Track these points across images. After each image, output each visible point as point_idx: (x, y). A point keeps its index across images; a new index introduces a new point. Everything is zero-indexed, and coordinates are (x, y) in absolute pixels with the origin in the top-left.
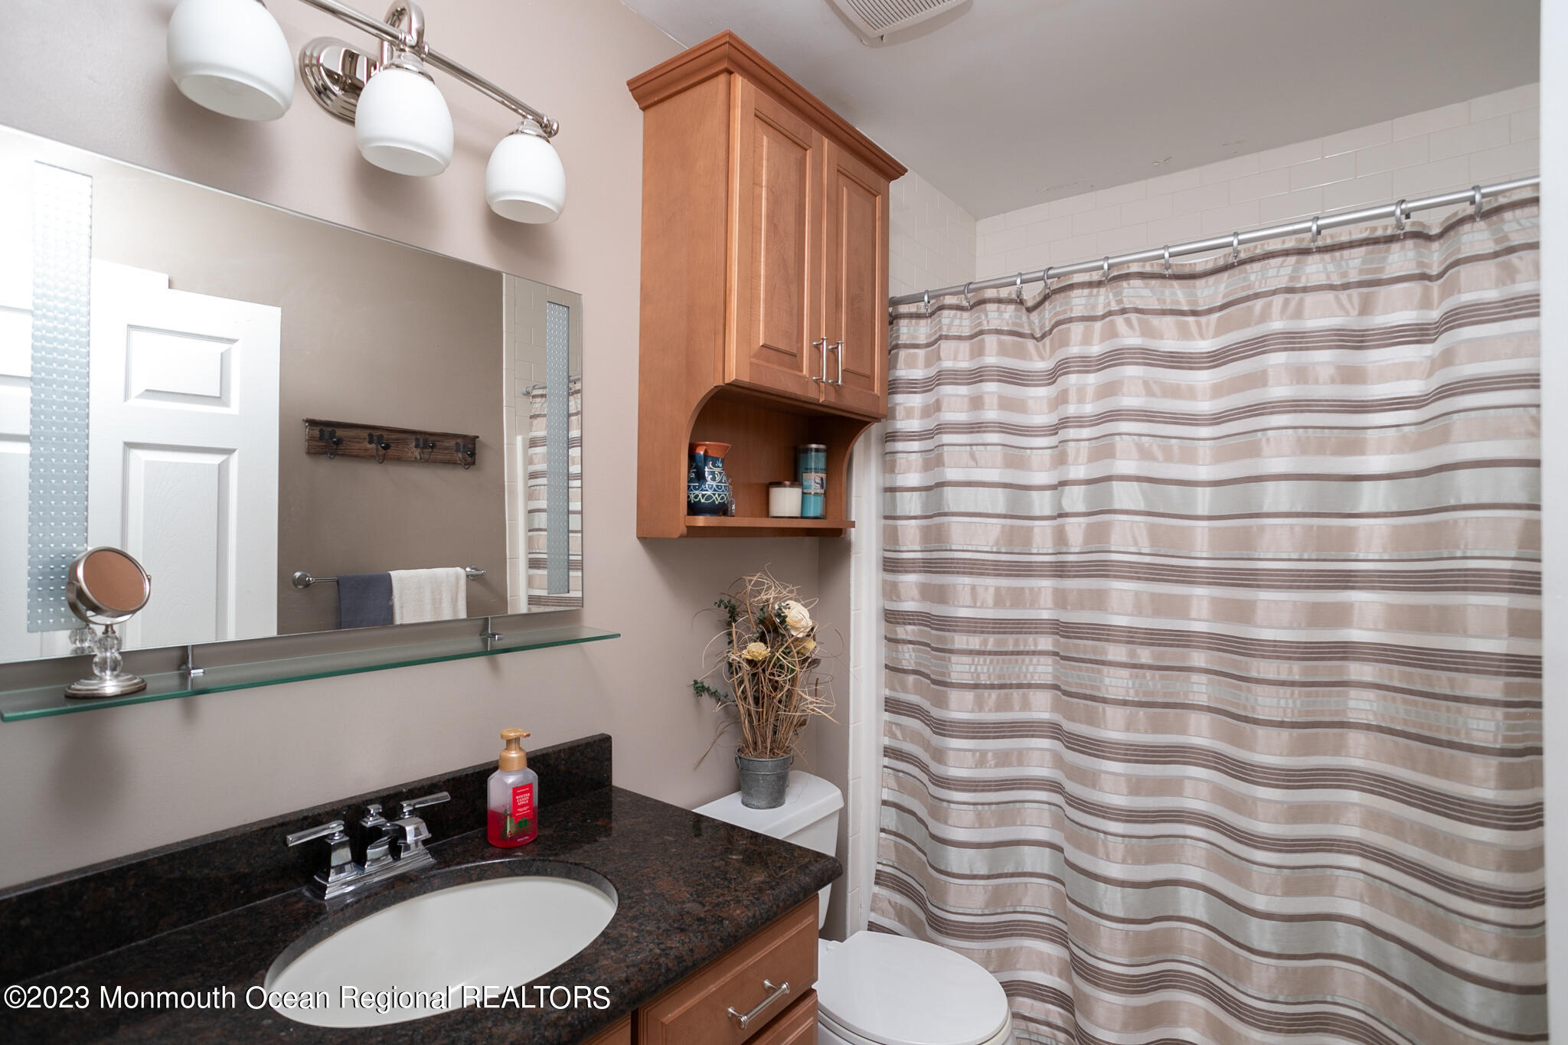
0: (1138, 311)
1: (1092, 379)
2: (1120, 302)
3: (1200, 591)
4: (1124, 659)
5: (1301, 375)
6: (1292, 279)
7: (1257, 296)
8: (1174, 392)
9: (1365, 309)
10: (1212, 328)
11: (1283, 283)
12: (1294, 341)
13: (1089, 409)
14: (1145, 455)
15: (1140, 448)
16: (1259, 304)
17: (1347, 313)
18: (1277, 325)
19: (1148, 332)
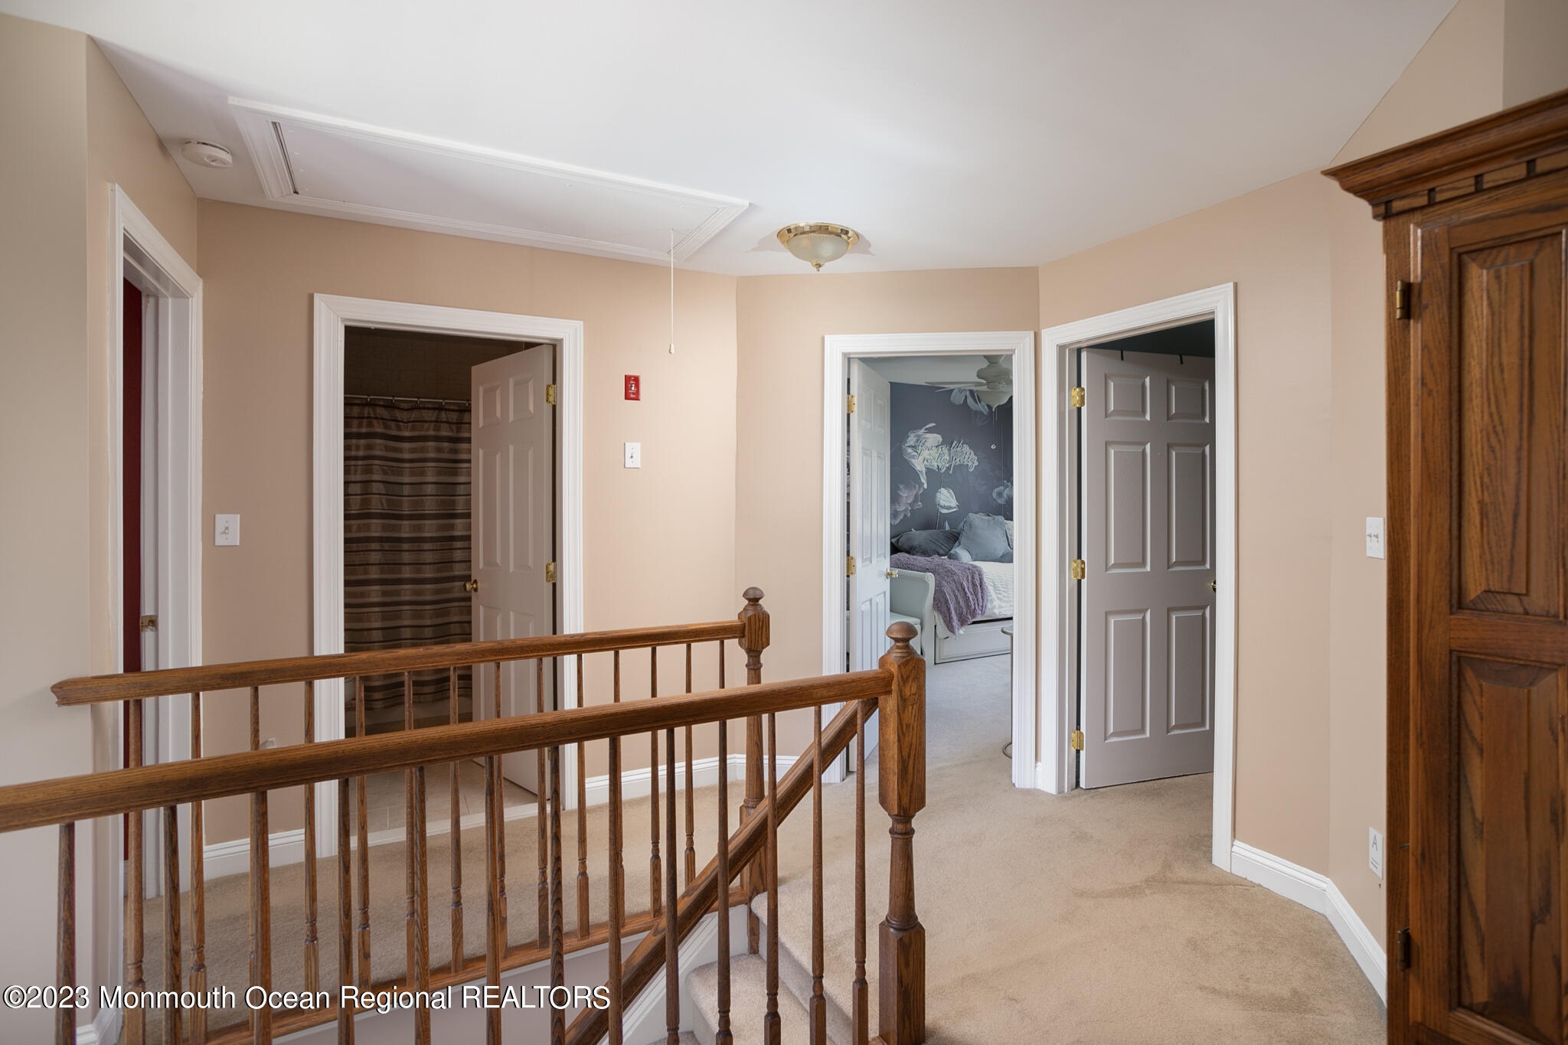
0: (382, 419)
1: (362, 442)
2: (375, 414)
3: (406, 522)
4: (379, 548)
5: (439, 450)
6: (437, 418)
7: (426, 422)
8: (395, 450)
9: (459, 430)
10: (409, 427)
11: (434, 419)
12: (438, 439)
13: (361, 453)
14: (385, 473)
15: (383, 470)
16: (426, 425)
17: (453, 432)
18: (431, 433)
19: (386, 427)
